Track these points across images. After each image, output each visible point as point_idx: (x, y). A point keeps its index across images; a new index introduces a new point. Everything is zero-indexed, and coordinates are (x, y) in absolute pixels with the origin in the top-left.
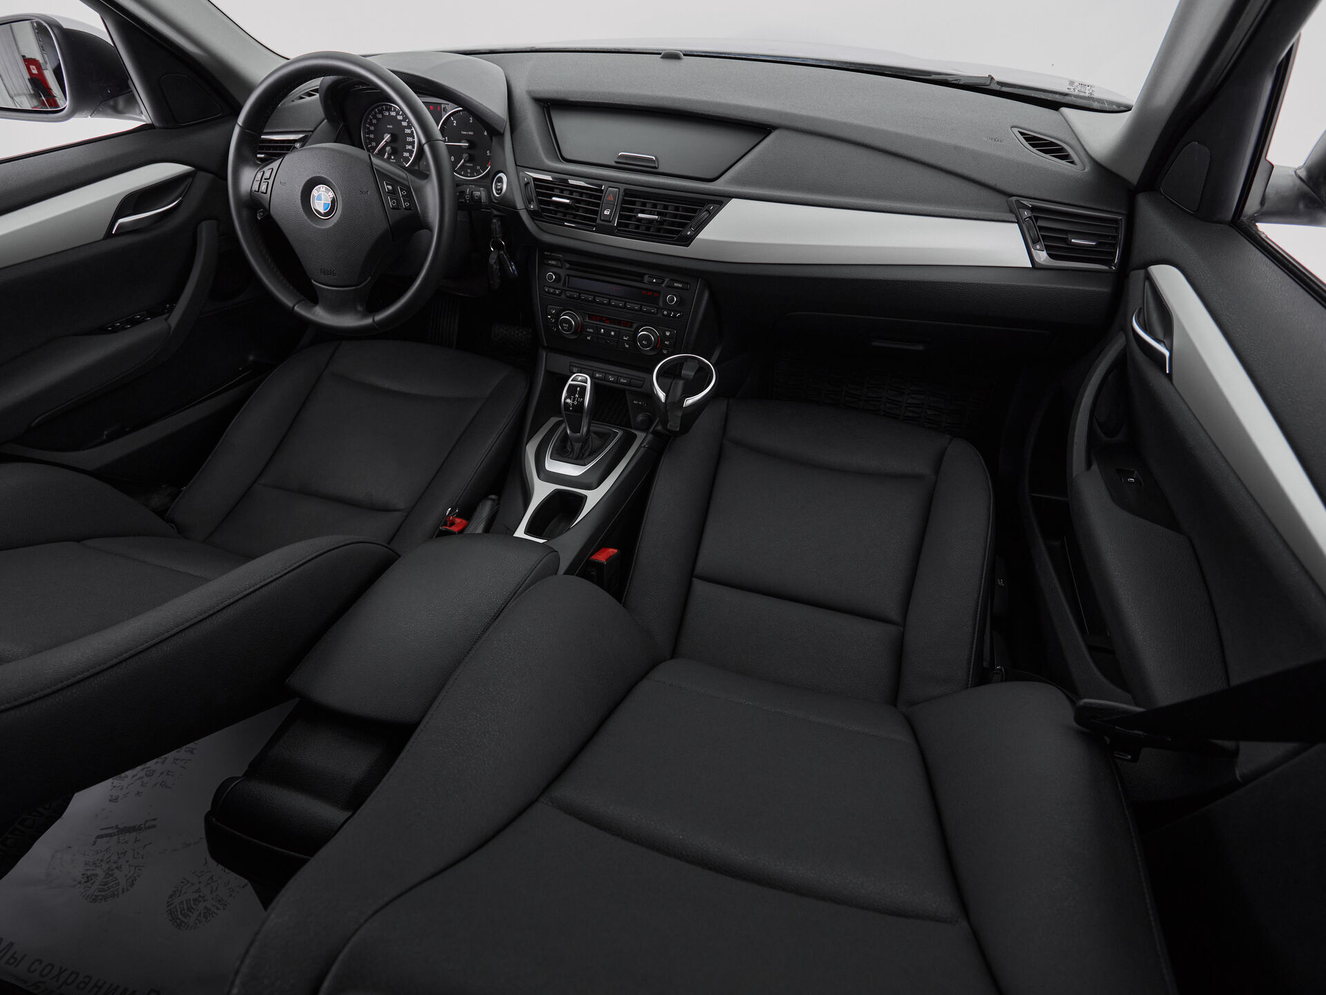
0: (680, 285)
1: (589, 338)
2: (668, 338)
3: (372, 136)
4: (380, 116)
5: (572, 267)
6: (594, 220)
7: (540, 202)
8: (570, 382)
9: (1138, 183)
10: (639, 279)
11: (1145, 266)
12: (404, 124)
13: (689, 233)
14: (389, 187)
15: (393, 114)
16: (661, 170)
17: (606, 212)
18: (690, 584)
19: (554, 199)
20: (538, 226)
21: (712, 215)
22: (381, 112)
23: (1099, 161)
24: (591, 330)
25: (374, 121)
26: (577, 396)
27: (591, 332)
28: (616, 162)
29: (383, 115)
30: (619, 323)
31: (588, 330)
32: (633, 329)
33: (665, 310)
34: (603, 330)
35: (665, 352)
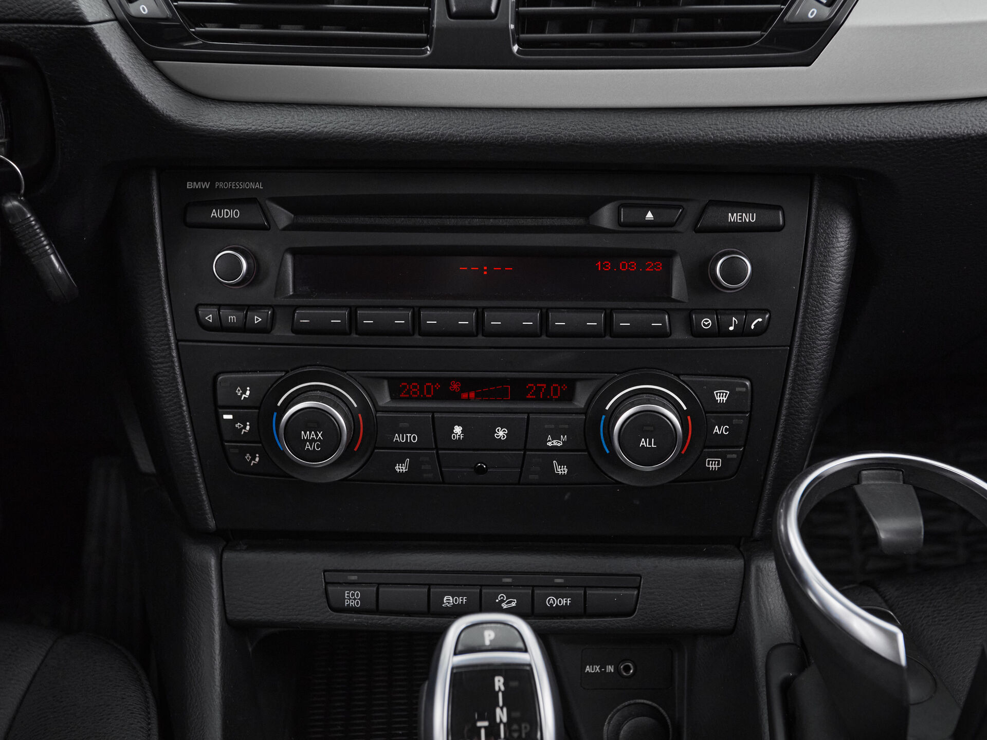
0: (749, 218)
1: (401, 468)
2: (723, 413)
5: (301, 220)
10: (577, 220)
13: (816, 15)
24: (412, 438)
27: (408, 446)
31: (397, 438)
32: (580, 401)
33: (706, 312)
34: (458, 430)
35: (713, 465)
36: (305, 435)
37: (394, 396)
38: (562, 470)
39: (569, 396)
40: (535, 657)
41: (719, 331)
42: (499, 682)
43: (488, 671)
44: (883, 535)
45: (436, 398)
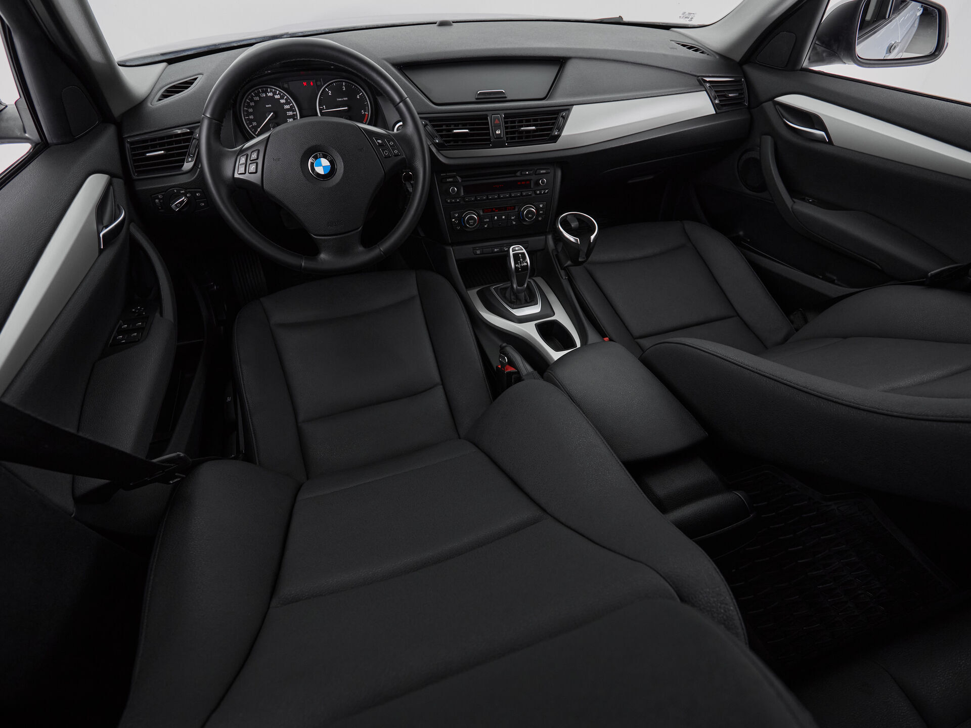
0: (544, 171)
1: (486, 226)
2: (542, 208)
3: (251, 117)
4: (257, 98)
5: (464, 179)
6: (489, 140)
7: (442, 136)
8: (511, 253)
9: (740, 60)
10: (513, 175)
11: (772, 99)
12: (282, 101)
13: (556, 133)
14: (379, 141)
15: (270, 94)
16: (508, 98)
17: (497, 132)
18: (638, 344)
19: (454, 131)
20: (443, 155)
21: (565, 119)
22: (257, 95)
23: (722, 54)
24: (488, 220)
25: (252, 104)
26: (521, 260)
27: (487, 222)
28: (476, 99)
29: (260, 97)
30: (505, 209)
31: (485, 220)
32: (516, 210)
33: (538, 190)
34: (496, 217)
35: (540, 219)
36: (470, 221)
37: (483, 213)
38: (514, 223)
39: (515, 209)
40: (524, 251)
41: (540, 193)
42: (520, 255)
43: (518, 254)
44: (572, 226)
45: (491, 212)
